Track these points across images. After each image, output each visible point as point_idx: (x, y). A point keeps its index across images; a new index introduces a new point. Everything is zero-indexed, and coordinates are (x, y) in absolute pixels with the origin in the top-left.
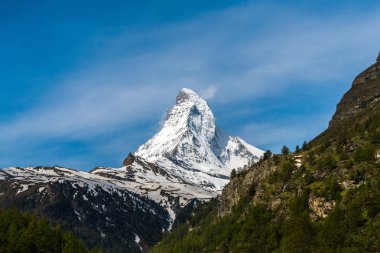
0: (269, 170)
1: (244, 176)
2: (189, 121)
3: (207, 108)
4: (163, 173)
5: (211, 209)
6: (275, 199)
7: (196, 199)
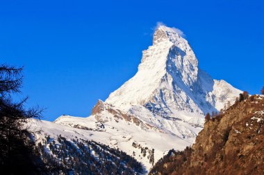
0: (245, 112)
1: (219, 120)
2: (167, 62)
3: (189, 48)
4: (137, 122)
5: (185, 160)
6: (247, 143)
7: (172, 151)
